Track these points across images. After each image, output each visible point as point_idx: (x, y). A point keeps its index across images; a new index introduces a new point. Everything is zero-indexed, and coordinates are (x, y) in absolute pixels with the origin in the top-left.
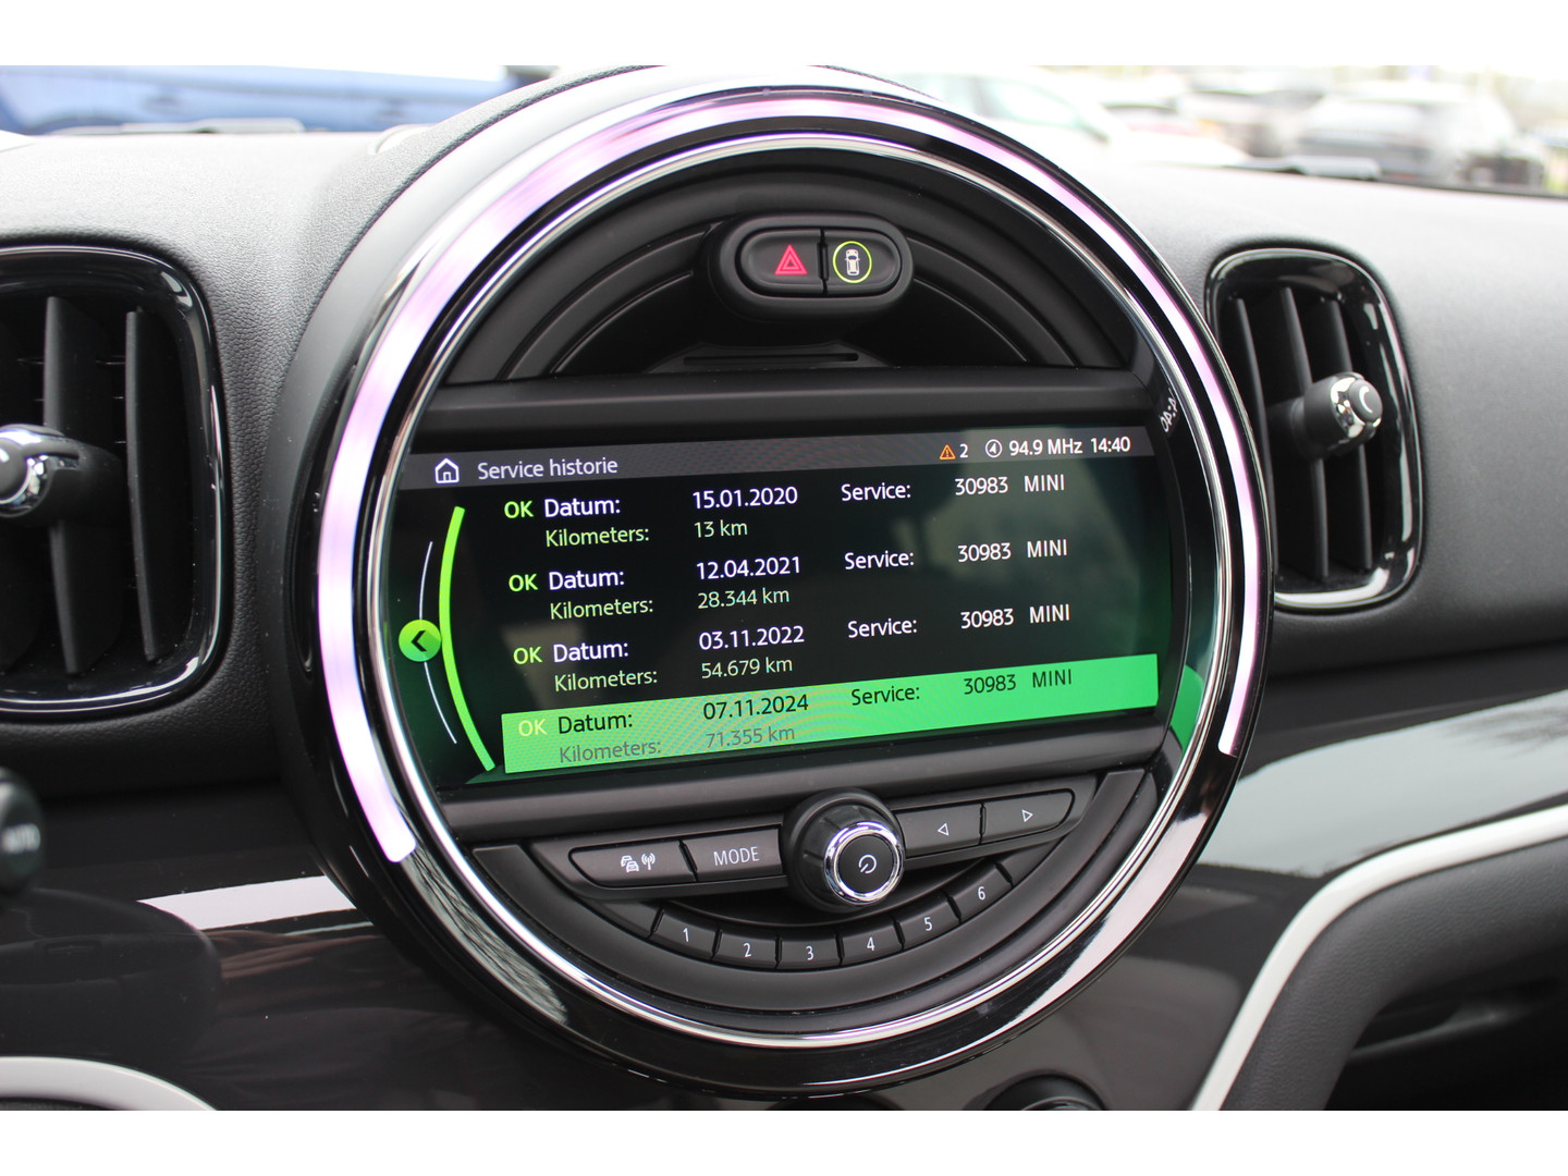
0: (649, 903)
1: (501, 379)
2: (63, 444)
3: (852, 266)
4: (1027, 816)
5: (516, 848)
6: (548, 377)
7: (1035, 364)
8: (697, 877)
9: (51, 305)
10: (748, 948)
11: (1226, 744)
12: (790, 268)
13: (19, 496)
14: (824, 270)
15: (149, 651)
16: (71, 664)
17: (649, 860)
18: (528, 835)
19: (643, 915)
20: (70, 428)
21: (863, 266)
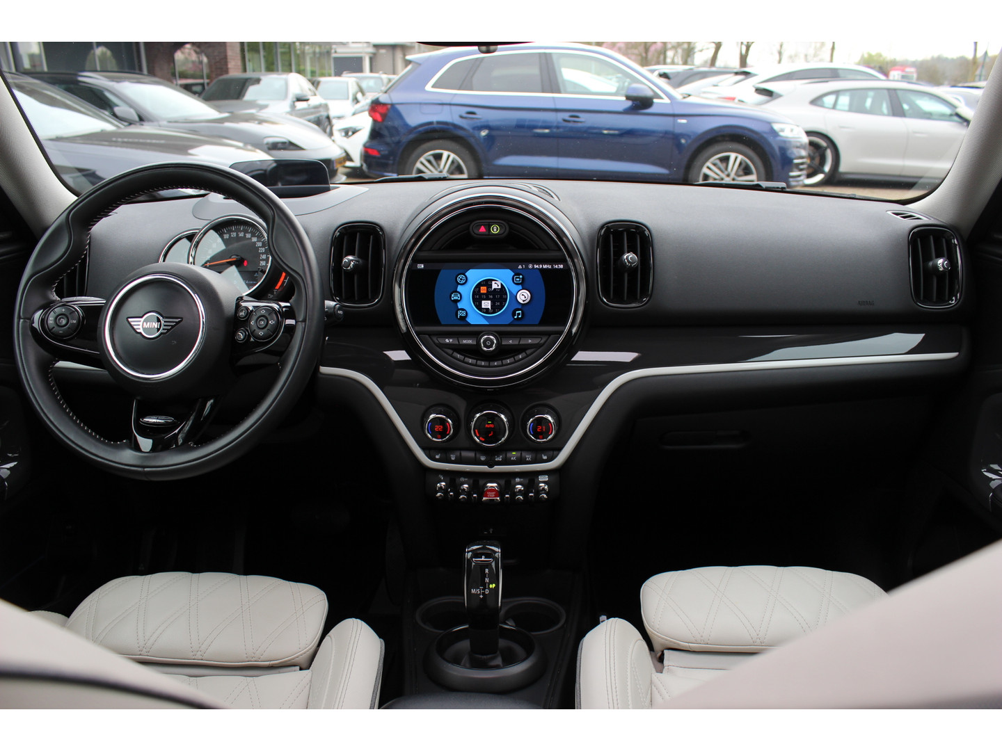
0: (452, 349)
1: (430, 250)
2: (357, 259)
3: (495, 230)
4: (530, 341)
5: (427, 336)
6: (439, 250)
7: (540, 249)
8: (459, 345)
9: (358, 234)
10: (470, 361)
11: (574, 330)
12: (482, 229)
13: (349, 268)
14: (490, 230)
15: (370, 297)
16: (356, 298)
17: (451, 340)
18: (430, 334)
19: (450, 351)
20: (359, 257)
21: (497, 230)
